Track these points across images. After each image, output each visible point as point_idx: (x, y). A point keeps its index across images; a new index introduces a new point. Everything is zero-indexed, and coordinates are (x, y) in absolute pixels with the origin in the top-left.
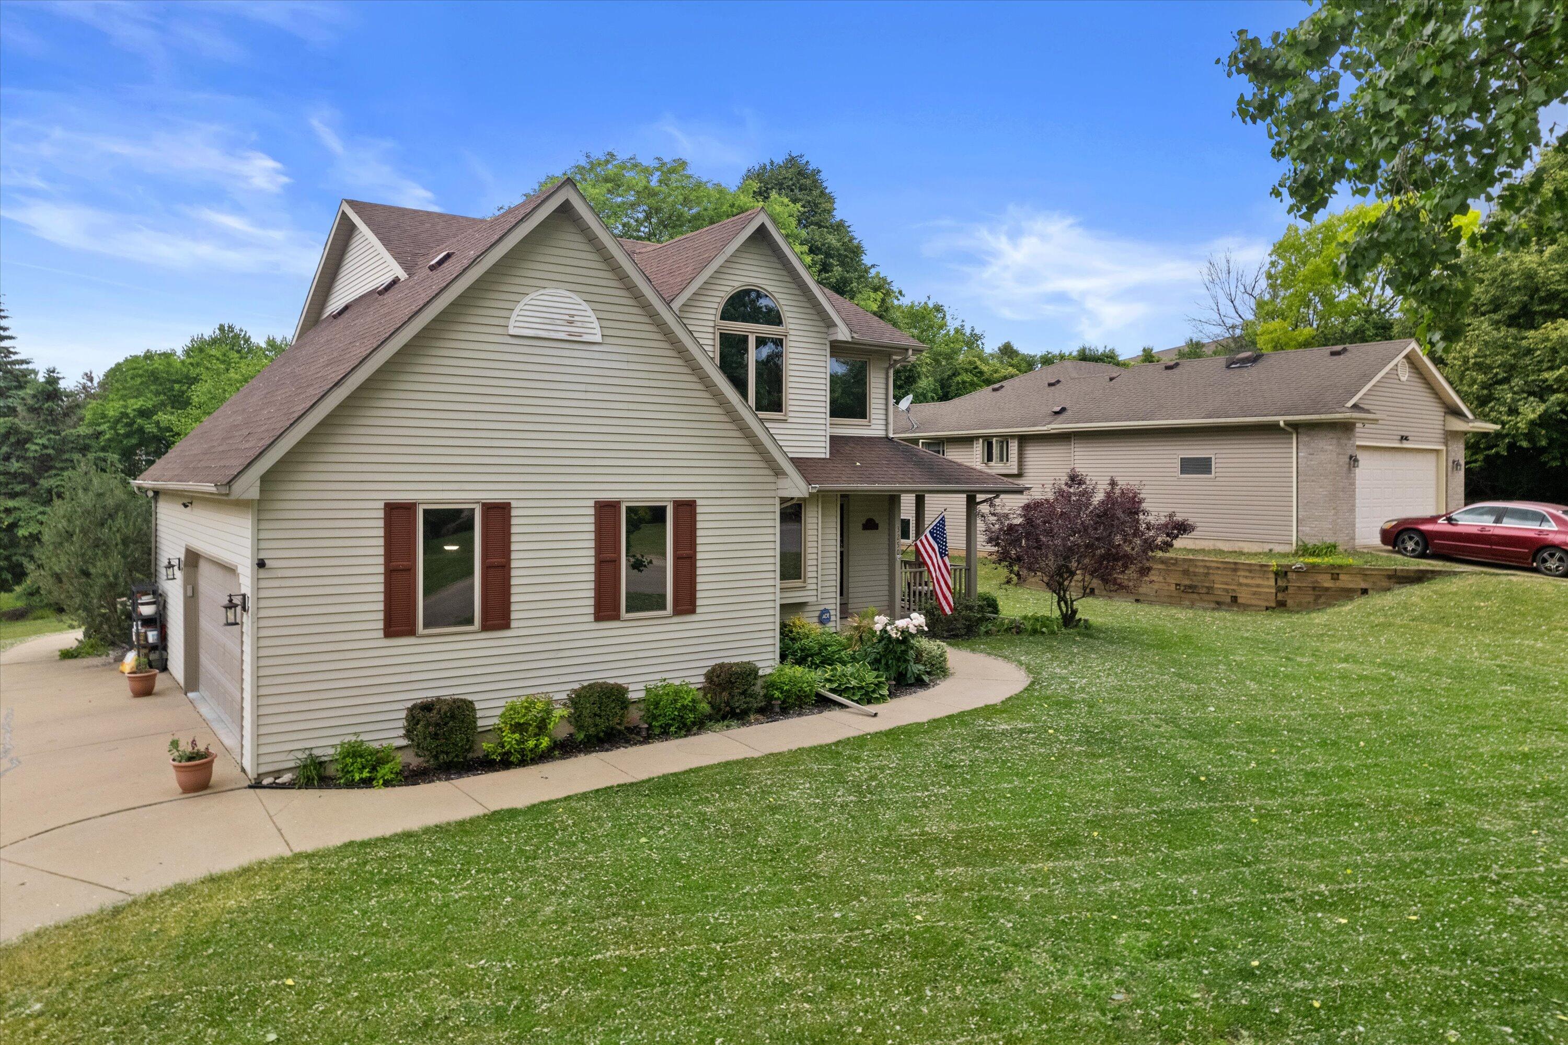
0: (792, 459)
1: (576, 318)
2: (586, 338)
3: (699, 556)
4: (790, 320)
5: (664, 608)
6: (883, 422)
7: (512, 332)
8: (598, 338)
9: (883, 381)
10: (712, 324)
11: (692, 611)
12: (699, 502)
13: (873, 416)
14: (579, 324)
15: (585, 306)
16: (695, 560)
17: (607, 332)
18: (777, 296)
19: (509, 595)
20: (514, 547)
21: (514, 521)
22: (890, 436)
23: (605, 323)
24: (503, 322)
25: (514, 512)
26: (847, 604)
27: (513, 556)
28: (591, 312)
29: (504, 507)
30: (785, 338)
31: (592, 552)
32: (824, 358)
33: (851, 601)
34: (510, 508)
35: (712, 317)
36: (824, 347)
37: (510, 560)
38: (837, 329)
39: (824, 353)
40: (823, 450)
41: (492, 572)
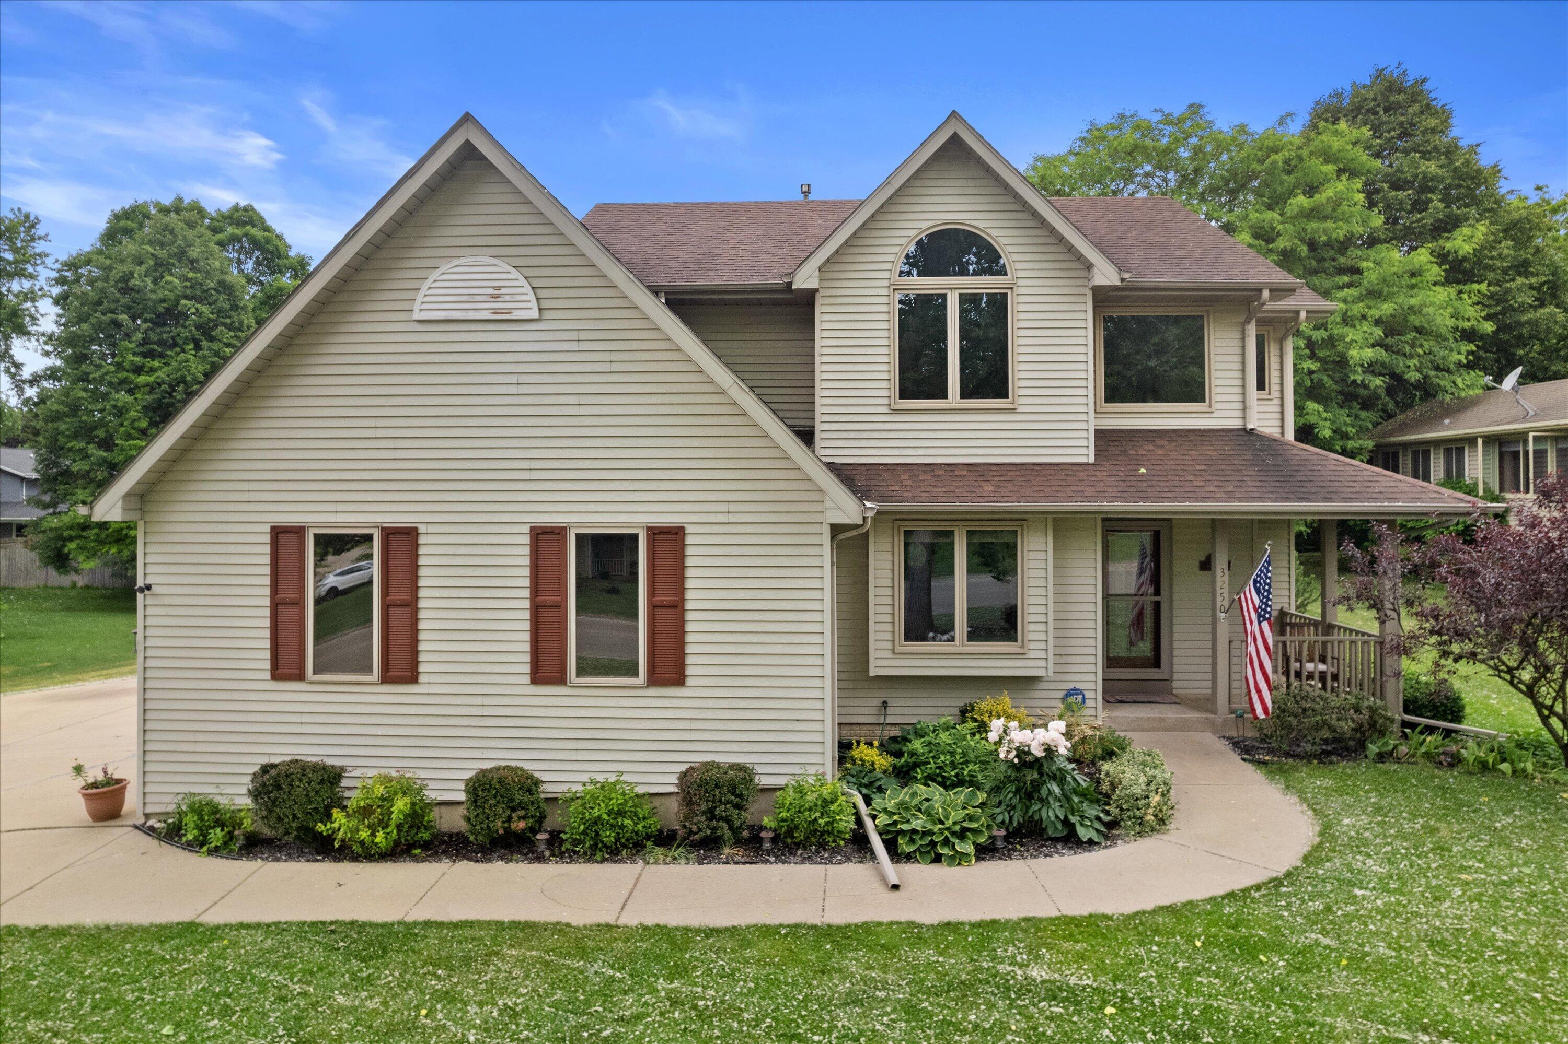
0: (830, 466)
1: (503, 291)
2: (516, 315)
3: (689, 606)
4: (1019, 266)
5: (636, 674)
6: (1239, 406)
7: (417, 316)
8: (534, 314)
9: (1238, 343)
10: (886, 283)
11: (680, 679)
12: (689, 529)
13: (1215, 398)
14: (507, 298)
15: (515, 274)
16: (684, 611)
17: (545, 304)
18: (994, 233)
19: (415, 641)
20: (422, 583)
21: (422, 550)
22: (1250, 426)
23: (542, 293)
24: (405, 305)
25: (422, 540)
26: (1170, 680)
27: (422, 593)
28: (523, 282)
29: (411, 534)
30: (1009, 292)
31: (527, 593)
32: (1082, 315)
33: (1175, 676)
34: (418, 534)
35: (886, 275)
36: (1082, 299)
37: (417, 598)
38: (1095, 270)
39: (1082, 307)
40: (1084, 451)
41: (394, 612)
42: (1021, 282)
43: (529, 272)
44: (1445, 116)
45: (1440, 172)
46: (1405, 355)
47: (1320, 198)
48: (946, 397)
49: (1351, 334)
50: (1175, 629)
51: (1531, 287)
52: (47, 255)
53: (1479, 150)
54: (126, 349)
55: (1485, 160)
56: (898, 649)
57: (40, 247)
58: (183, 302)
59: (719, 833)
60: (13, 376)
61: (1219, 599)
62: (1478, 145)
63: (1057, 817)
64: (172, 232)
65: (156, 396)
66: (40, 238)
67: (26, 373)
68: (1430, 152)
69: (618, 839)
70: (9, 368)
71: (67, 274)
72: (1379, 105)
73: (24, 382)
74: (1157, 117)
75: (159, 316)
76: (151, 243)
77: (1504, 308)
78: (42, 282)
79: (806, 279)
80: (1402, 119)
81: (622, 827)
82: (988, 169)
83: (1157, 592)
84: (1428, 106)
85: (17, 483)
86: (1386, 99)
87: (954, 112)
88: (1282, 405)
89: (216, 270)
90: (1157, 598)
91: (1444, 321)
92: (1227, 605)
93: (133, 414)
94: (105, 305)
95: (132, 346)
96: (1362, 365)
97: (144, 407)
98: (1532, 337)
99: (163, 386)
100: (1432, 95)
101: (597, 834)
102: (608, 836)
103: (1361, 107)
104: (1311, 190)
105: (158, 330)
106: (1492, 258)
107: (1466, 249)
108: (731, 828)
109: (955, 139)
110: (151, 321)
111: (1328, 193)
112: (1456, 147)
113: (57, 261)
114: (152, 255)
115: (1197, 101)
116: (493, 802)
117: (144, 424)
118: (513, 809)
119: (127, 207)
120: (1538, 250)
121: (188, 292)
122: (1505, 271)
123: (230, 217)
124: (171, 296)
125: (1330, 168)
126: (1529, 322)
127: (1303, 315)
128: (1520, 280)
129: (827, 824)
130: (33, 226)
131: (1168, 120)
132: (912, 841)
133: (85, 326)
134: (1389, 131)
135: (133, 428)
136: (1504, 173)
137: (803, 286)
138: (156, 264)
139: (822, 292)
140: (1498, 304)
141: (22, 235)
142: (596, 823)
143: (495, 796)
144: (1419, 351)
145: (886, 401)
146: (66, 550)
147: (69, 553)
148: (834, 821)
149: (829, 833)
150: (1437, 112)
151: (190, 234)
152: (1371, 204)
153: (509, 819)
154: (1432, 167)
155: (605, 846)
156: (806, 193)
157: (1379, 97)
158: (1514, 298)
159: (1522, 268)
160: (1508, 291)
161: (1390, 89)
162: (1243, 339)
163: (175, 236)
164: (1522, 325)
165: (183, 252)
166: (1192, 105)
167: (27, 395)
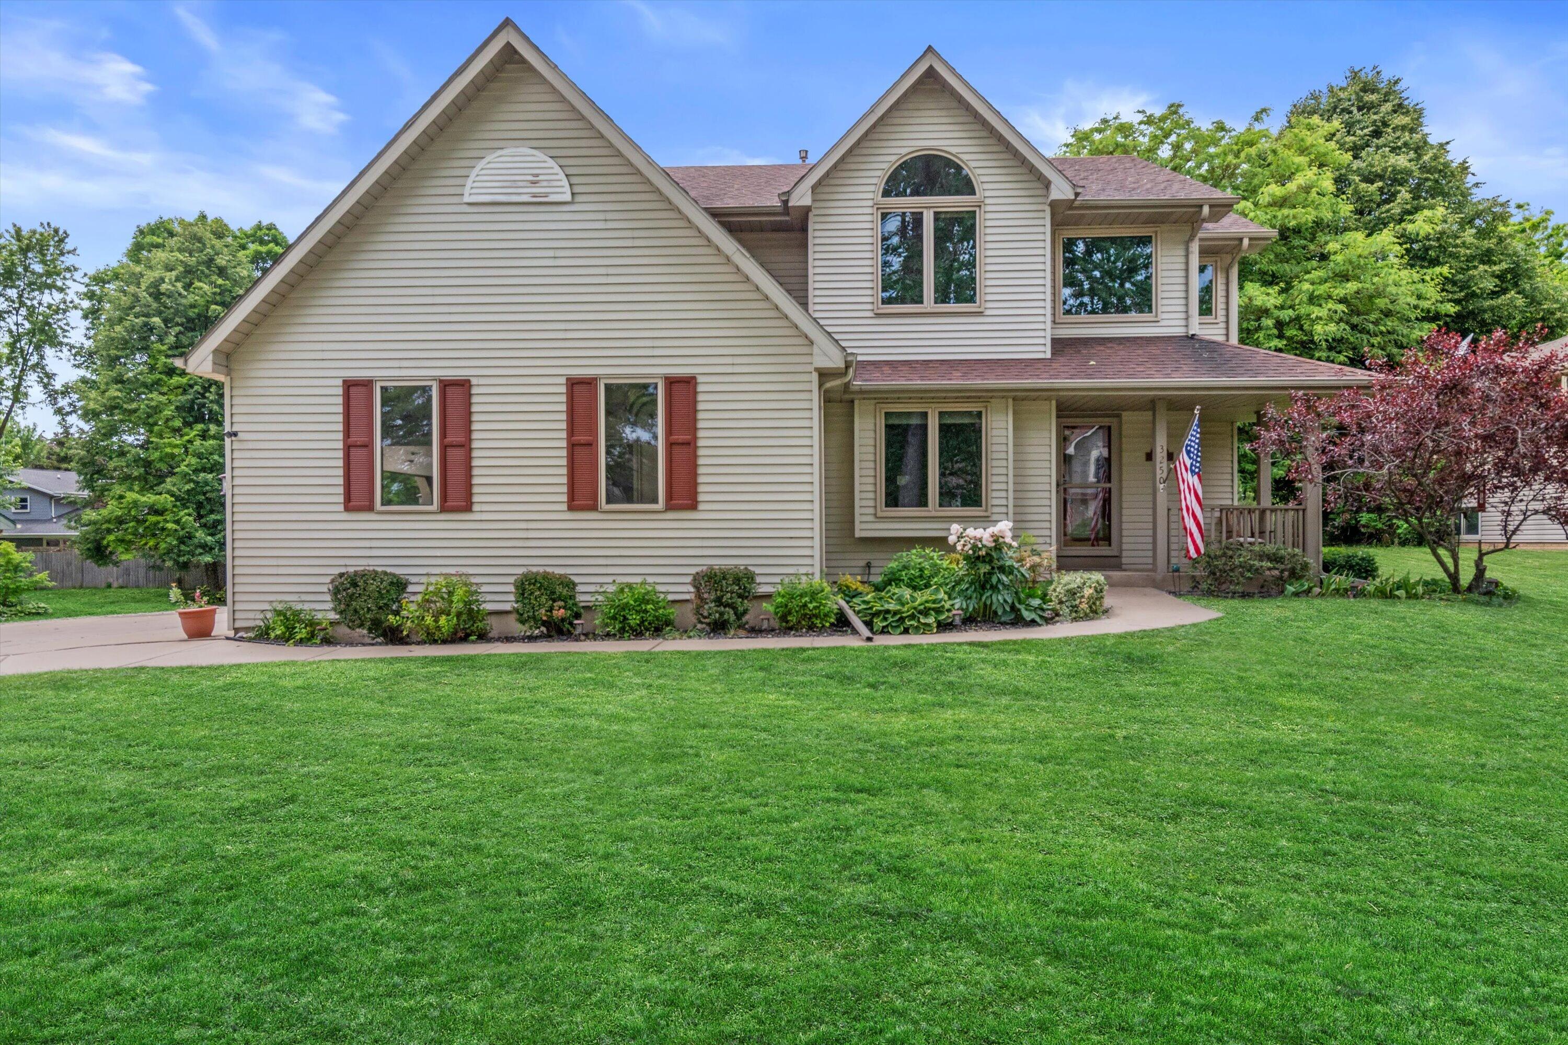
1: (541, 178)
2: (552, 198)
3: (700, 443)
4: (986, 186)
5: (655, 500)
6: (1181, 316)
7: (467, 199)
8: (568, 197)
9: (1182, 260)
10: (870, 203)
11: (693, 505)
12: (700, 379)
13: (1161, 309)
14: (545, 184)
15: (551, 163)
16: (696, 448)
17: (577, 189)
18: (965, 157)
19: (470, 476)
20: (475, 426)
21: (474, 399)
22: (1191, 332)
23: (574, 180)
24: (458, 191)
25: (474, 391)
26: (1118, 557)
27: (475, 436)
28: (557, 169)
29: (464, 385)
30: (977, 209)
31: (564, 435)
32: (1041, 229)
33: (1124, 554)
34: (471, 386)
35: (871, 196)
36: (1041, 215)
37: (470, 440)
38: (1052, 186)
39: (1041, 222)
40: (1042, 348)
41: (451, 452)
42: (988, 201)
43: (563, 162)
44: (1418, 114)
45: (1408, 165)
46: (1368, 333)
47: (1292, 186)
48: (922, 302)
49: (1316, 312)
50: (1125, 512)
51: (1494, 275)
52: (76, 269)
53: (1448, 147)
54: (160, 352)
55: (1455, 156)
56: (880, 514)
57: (69, 260)
58: (213, 307)
59: (726, 617)
60: (45, 387)
61: (1158, 471)
62: (1448, 143)
63: (1005, 601)
64: (200, 240)
65: (189, 397)
66: (69, 252)
67: (58, 384)
68: (1400, 148)
69: (642, 622)
70: (42, 379)
71: (95, 288)
72: (1353, 105)
73: (56, 392)
74: (1140, 117)
75: (190, 320)
76: (180, 250)
77: (1467, 295)
78: (71, 296)
79: (802, 198)
80: (1375, 117)
81: (646, 611)
82: (960, 100)
83: (1109, 479)
84: (1400, 106)
85: (46, 501)
86: (1360, 99)
87: (930, 47)
88: (1227, 328)
89: (243, 278)
90: (1108, 485)
91: (1406, 300)
92: (1164, 475)
93: (167, 413)
94: (137, 309)
95: (164, 348)
96: (1327, 341)
97: (177, 408)
98: (1496, 323)
99: (196, 387)
100: (1404, 95)
101: (625, 618)
102: (634, 619)
103: (1335, 108)
104: (1283, 180)
105: (190, 334)
106: (1456, 246)
107: (1426, 229)
108: (736, 614)
109: (931, 71)
110: (182, 325)
111: (1300, 180)
112: (1425, 142)
113: (85, 275)
114: (181, 261)
115: (1177, 102)
116: (537, 593)
117: (177, 423)
118: (554, 601)
119: (153, 223)
120: (1501, 240)
121: (218, 298)
122: (1470, 259)
123: (253, 235)
124: (201, 301)
125: (1302, 160)
126: (1492, 309)
127: (1246, 242)
128: (1482, 267)
129: (815, 608)
130: (61, 241)
131: (1149, 121)
132: (885, 619)
133: (118, 328)
134: (1362, 129)
135: (167, 427)
136: (1471, 170)
137: (798, 204)
138: (186, 271)
139: (814, 212)
140: (1461, 291)
141: (52, 249)
142: (624, 609)
143: (539, 589)
144: (1383, 328)
145: (870, 307)
146: (105, 542)
147: (108, 546)
148: (821, 604)
149: (816, 616)
150: (1408, 112)
151: (218, 244)
152: (1340, 192)
153: (551, 609)
154: (1402, 161)
155: (631, 628)
156: (803, 158)
157: (1353, 97)
158: (1476, 284)
159: (1487, 257)
160: (1472, 278)
161: (1364, 90)
162: (1187, 256)
163: (204, 245)
164: (1485, 311)
165: (211, 260)
166: (1172, 106)
167: (60, 405)
